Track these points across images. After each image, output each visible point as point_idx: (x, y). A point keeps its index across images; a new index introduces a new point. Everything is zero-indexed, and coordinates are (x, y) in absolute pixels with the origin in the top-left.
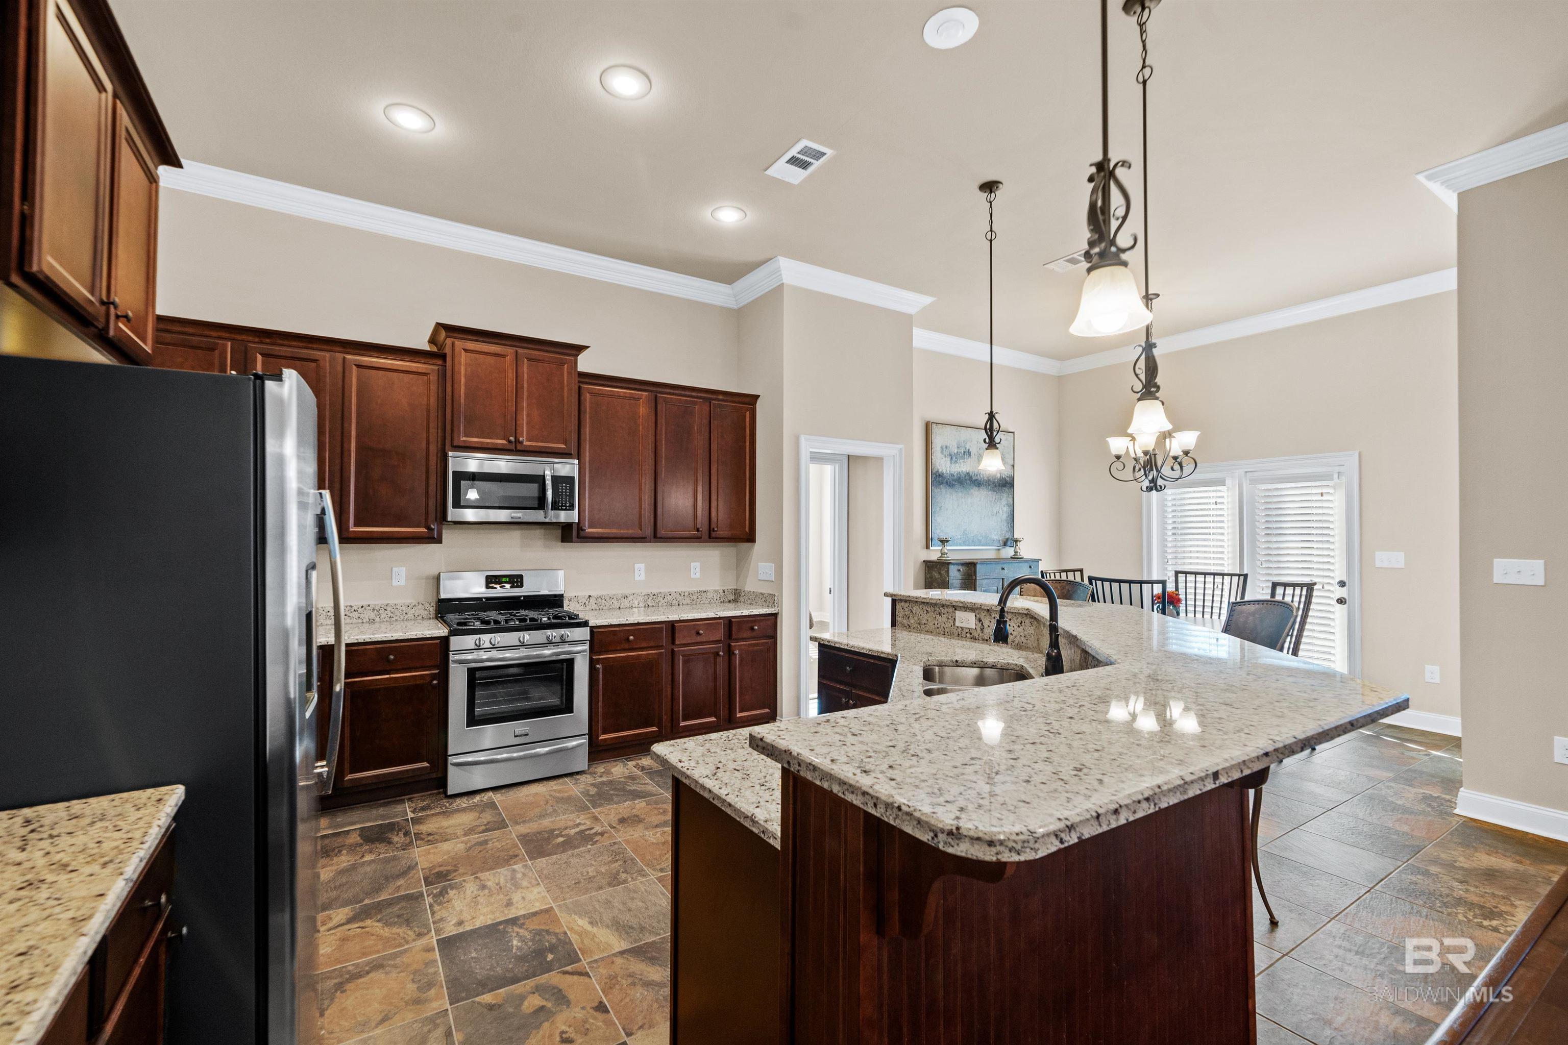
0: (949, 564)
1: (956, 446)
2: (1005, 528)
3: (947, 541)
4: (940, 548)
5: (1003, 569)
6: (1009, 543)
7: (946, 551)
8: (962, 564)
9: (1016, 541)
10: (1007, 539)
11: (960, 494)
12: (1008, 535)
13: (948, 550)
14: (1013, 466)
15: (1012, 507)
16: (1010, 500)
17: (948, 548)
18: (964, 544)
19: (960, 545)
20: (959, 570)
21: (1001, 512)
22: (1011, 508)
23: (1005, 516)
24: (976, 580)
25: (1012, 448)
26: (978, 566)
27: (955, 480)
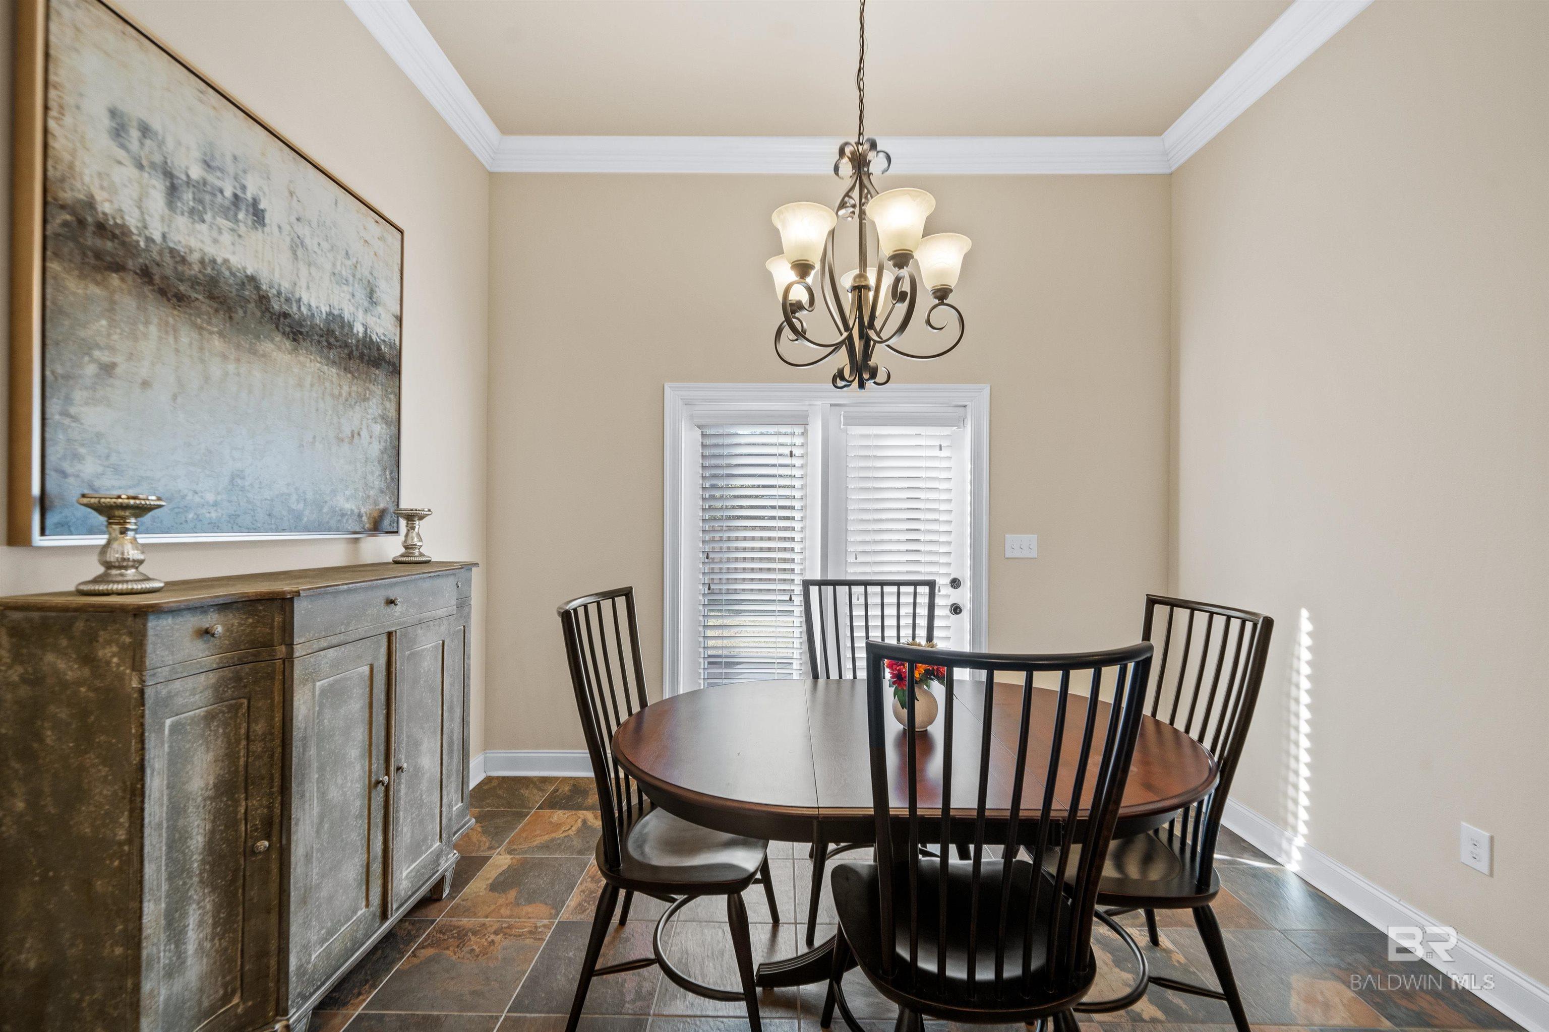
0: (142, 613)
1: (196, 154)
2: (377, 482)
3: (141, 510)
4: (101, 540)
5: (391, 602)
6: (386, 522)
7: (133, 554)
8: (224, 607)
9: (411, 517)
10: (383, 513)
11: (217, 343)
12: (384, 502)
13: (145, 548)
14: (400, 319)
15: (396, 423)
16: (391, 407)
17: (143, 539)
18: (234, 523)
19: (215, 527)
20: (206, 633)
21: (364, 433)
22: (394, 429)
23: (375, 449)
24: (289, 659)
25: (397, 269)
26: (301, 608)
27: (194, 283)
